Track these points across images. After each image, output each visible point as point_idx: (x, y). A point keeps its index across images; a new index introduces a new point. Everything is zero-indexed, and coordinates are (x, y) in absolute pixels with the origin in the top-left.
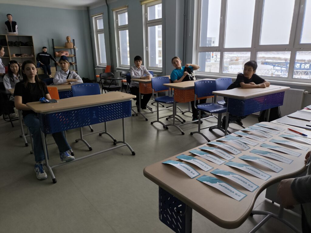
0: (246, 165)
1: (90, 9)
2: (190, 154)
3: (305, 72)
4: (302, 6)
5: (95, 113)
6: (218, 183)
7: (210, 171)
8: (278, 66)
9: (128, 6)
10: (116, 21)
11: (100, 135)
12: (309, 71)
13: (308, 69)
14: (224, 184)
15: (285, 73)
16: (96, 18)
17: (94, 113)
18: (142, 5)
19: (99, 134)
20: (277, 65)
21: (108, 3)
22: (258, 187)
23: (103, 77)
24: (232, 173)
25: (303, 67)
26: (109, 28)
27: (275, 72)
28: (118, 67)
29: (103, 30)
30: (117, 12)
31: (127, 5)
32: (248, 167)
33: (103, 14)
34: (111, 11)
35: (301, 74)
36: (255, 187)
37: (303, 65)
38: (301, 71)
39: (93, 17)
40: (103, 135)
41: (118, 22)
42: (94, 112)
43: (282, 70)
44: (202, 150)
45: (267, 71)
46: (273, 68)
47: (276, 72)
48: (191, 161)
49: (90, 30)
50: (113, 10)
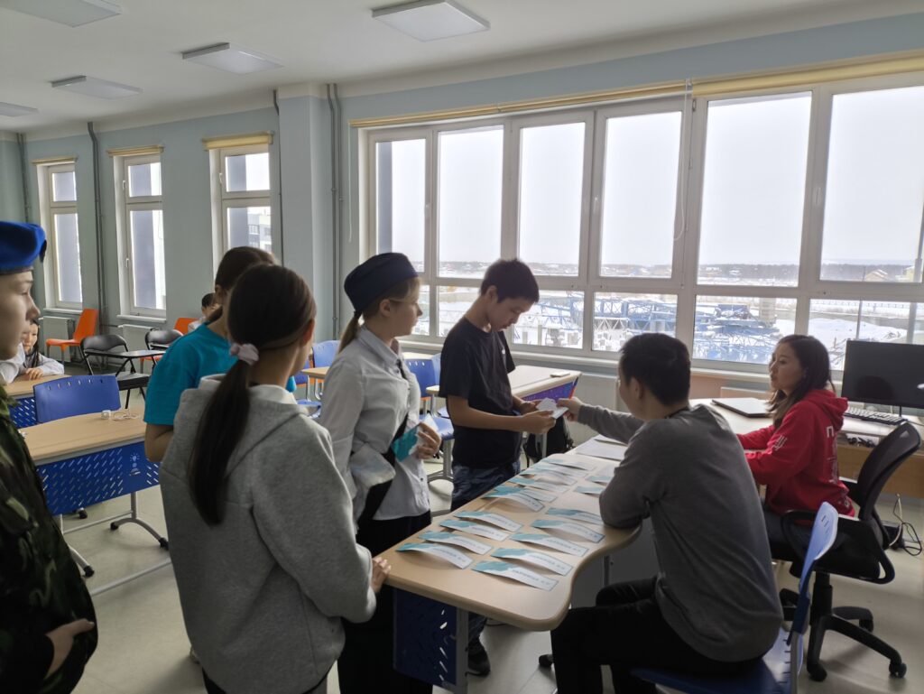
0: (545, 536)
1: (29, 139)
2: (443, 528)
3: (614, 322)
4: (596, 199)
5: (137, 461)
6: (510, 569)
7: (491, 553)
8: (551, 307)
9: (162, 148)
10: (121, 182)
11: (114, 527)
12: (621, 319)
13: (618, 316)
14: (520, 569)
15: (570, 324)
16: (49, 167)
17: (133, 462)
18: (207, 151)
19: (109, 526)
20: (548, 304)
21: (95, 131)
22: (572, 567)
23: (91, 351)
24: (528, 551)
25: (607, 310)
26: (96, 201)
27: (546, 322)
28: (123, 314)
29: (75, 204)
30: (124, 158)
31: (160, 145)
32: (549, 539)
33: (76, 159)
34: (104, 155)
35: (605, 327)
36: (568, 568)
37: (609, 304)
38: (604, 318)
39: (39, 166)
40: (122, 528)
41: (126, 185)
42: (134, 458)
43: (562, 318)
44: (462, 519)
45: (528, 320)
46: (540, 312)
47: (549, 321)
48: (450, 540)
49: (26, 203)
50: (111, 154)
